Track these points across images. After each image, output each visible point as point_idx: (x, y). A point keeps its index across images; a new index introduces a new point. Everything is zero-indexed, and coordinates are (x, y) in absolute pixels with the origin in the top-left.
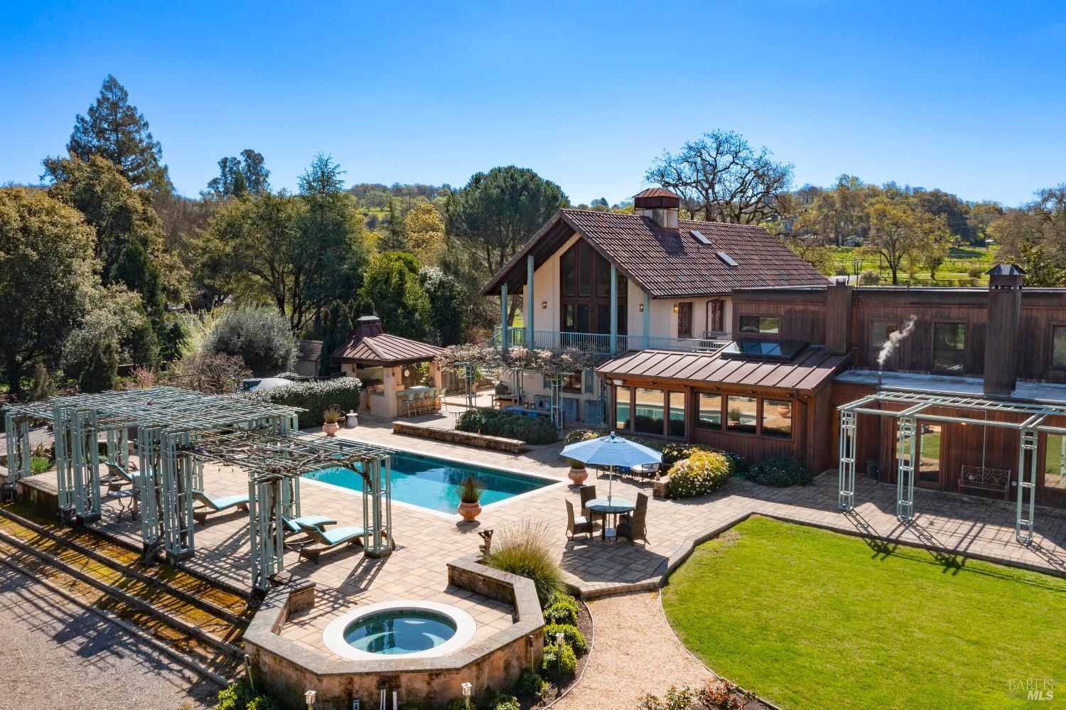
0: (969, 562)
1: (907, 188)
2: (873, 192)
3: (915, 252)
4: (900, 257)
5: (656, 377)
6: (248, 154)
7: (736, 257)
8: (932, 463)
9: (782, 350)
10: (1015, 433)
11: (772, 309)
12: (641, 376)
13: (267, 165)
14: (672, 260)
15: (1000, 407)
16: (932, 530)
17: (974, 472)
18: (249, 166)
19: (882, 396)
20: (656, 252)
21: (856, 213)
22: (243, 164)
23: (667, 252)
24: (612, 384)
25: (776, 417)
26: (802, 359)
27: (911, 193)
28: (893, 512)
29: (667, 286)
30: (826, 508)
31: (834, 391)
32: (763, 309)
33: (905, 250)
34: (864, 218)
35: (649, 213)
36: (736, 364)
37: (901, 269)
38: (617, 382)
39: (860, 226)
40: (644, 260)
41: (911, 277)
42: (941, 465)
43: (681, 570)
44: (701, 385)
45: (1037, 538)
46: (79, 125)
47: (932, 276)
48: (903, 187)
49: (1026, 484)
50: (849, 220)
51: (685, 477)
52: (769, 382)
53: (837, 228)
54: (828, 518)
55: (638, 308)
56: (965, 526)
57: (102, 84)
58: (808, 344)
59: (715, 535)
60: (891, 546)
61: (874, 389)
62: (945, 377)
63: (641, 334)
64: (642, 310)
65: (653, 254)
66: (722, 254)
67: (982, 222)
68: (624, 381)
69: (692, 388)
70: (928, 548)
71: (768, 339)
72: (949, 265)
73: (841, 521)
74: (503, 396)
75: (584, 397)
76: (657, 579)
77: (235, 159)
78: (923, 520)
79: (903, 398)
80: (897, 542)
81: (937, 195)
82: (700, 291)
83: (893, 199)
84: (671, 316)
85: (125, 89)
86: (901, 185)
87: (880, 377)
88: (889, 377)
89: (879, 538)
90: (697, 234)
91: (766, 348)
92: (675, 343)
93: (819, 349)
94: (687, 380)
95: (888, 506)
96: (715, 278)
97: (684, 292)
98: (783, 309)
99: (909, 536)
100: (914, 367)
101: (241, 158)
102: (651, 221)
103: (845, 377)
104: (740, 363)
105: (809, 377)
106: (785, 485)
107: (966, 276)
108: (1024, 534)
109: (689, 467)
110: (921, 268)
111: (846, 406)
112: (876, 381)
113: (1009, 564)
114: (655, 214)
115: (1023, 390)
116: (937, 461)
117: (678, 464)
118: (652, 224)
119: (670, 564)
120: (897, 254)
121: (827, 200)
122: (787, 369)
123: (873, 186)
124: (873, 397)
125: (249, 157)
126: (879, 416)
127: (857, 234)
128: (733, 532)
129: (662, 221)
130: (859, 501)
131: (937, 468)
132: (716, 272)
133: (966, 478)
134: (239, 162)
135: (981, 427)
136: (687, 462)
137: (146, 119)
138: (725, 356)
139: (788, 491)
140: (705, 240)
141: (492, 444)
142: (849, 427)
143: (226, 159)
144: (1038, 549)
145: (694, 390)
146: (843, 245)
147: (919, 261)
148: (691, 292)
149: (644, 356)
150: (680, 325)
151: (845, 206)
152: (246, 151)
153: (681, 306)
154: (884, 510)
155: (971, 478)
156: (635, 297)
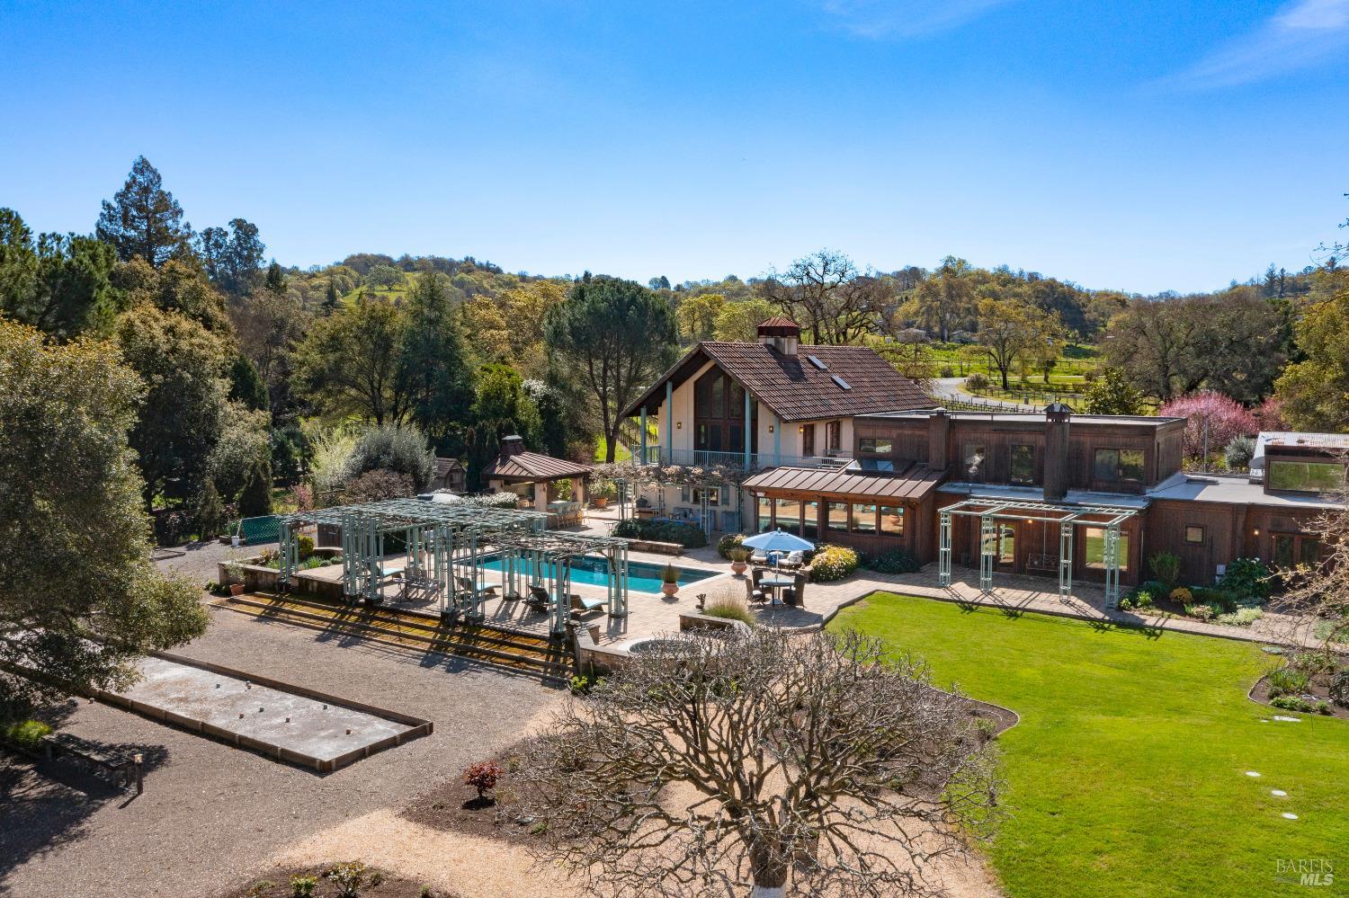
0: (1025, 614)
1: (1021, 273)
2: (982, 277)
3: (1026, 352)
4: (1010, 359)
5: (794, 490)
6: (239, 224)
7: (848, 380)
8: (1007, 556)
9: (894, 465)
10: (1058, 525)
11: (886, 433)
12: (781, 489)
13: (261, 237)
14: (796, 386)
15: (1053, 508)
16: (1003, 597)
17: (1038, 558)
18: (238, 238)
19: (972, 502)
20: (782, 379)
21: (963, 304)
22: (232, 236)
23: (791, 379)
24: (755, 496)
25: (888, 524)
26: (910, 474)
27: (1026, 278)
28: (978, 587)
29: (794, 411)
30: (930, 585)
31: (936, 498)
32: (879, 433)
33: (1015, 351)
34: (972, 310)
35: (771, 341)
36: (859, 478)
37: (1012, 371)
38: (759, 494)
39: (968, 319)
40: (773, 387)
41: (1024, 380)
42: (1015, 558)
43: (832, 622)
44: (830, 495)
45: (1073, 599)
46: (105, 212)
47: (1046, 379)
48: (1017, 272)
49: (1065, 561)
50: (956, 312)
51: (824, 566)
52: (886, 493)
53: (942, 321)
54: (932, 592)
55: (767, 429)
56: (1026, 594)
57: (132, 165)
58: (915, 462)
59: (852, 603)
60: (974, 607)
61: (965, 497)
62: (1020, 488)
63: (773, 453)
64: (772, 431)
65: (780, 381)
66: (837, 378)
67: (1103, 315)
68: (767, 493)
69: (823, 498)
70: (999, 607)
71: (883, 457)
72: (1065, 366)
73: (941, 593)
74: (643, 509)
75: (720, 509)
76: (818, 625)
77: (221, 230)
78: (998, 591)
79: (986, 502)
80: (979, 604)
81: (1052, 284)
82: (821, 415)
83: (1004, 286)
84: (797, 436)
85: (159, 172)
86: (1014, 269)
87: (971, 488)
88: (979, 488)
89: (967, 602)
90: (813, 359)
91: (882, 466)
92: (800, 460)
93: (924, 466)
94: (820, 491)
95: (974, 583)
96: (833, 402)
97: (809, 416)
98: (894, 433)
99: (988, 600)
100: (997, 480)
101: (230, 230)
102: (774, 348)
103: (944, 488)
104: (861, 478)
105: (916, 488)
106: (900, 572)
107: (1082, 380)
108: (1065, 597)
109: (827, 558)
110: (1034, 370)
111: (944, 509)
112: (968, 491)
113: (1052, 614)
114: (777, 342)
115: (1072, 496)
116: (1012, 555)
117: (818, 557)
118: (775, 351)
119: (824, 618)
120: (1007, 355)
121: (930, 290)
122: (900, 482)
123: (983, 271)
124: (965, 503)
125: (239, 227)
126: (970, 516)
127: (965, 329)
128: (863, 601)
129: (784, 349)
130: (954, 581)
131: (1012, 561)
132: (833, 396)
133: (1032, 563)
134: (226, 234)
135: (1041, 523)
136: (825, 554)
137: (181, 205)
138: (849, 472)
139: (903, 576)
140: (822, 366)
141: (654, 548)
142: (946, 524)
143: (210, 229)
144: (1073, 605)
145: (827, 502)
146: (948, 340)
147: (1031, 362)
148: (814, 416)
149: (780, 472)
150: (805, 443)
151: (950, 296)
152: (236, 220)
153: (805, 427)
154: (971, 586)
155: (1036, 563)
156: (765, 420)
